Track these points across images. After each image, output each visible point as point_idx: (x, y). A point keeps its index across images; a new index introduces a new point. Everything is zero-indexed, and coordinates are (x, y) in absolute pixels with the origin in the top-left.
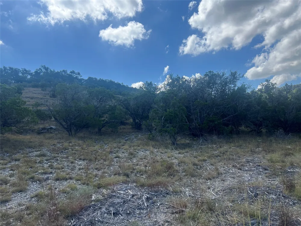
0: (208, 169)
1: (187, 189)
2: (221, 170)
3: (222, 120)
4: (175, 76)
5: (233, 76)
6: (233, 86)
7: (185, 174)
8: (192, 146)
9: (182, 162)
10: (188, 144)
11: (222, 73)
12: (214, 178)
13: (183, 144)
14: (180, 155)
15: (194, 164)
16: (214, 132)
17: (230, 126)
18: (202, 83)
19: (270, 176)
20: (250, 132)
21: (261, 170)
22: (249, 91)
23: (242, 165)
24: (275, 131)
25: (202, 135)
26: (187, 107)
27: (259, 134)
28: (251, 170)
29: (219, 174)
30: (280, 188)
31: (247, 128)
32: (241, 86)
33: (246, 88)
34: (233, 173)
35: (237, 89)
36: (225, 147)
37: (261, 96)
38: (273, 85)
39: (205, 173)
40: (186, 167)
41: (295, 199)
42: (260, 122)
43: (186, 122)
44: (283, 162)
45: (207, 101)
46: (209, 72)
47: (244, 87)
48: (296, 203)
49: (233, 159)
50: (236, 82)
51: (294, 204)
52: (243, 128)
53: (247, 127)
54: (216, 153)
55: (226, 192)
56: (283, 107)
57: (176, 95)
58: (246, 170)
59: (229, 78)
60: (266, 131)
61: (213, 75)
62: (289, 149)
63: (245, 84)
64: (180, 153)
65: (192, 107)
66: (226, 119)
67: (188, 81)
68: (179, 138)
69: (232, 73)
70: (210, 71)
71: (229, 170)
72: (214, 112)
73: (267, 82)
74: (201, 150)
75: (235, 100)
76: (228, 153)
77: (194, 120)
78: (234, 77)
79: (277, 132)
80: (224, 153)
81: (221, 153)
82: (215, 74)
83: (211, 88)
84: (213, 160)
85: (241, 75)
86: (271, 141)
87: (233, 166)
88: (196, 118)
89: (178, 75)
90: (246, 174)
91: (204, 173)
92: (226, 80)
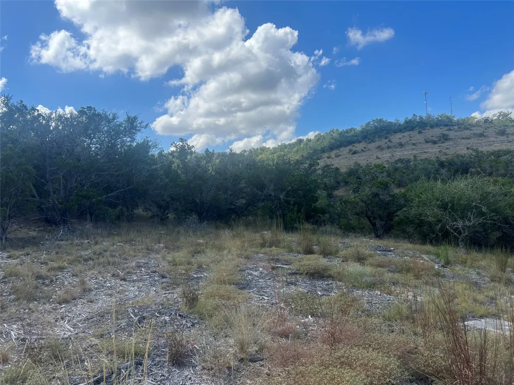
0: (66, 283)
1: (15, 326)
2: (91, 284)
3: (105, 196)
4: (15, 101)
5: (130, 123)
6: (129, 139)
7: (14, 296)
8: (40, 243)
9: (11, 275)
10: (34, 238)
11: (111, 114)
12: (74, 299)
13: (21, 239)
14: (10, 261)
15: (39, 277)
16: (88, 216)
17: (119, 208)
18: (72, 125)
19: (168, 286)
20: (151, 217)
21: (157, 278)
22: (154, 152)
23: (128, 273)
24: (186, 218)
25: (65, 222)
26: (36, 167)
27: (163, 220)
28: (141, 280)
29: (86, 291)
30: (177, 305)
31: (146, 211)
32: (141, 141)
33: (149, 147)
34: (111, 288)
35: (136, 146)
36: (106, 244)
37: (172, 162)
38: (190, 148)
39: (59, 292)
40: (19, 284)
41: (195, 318)
42: (167, 203)
43: (33, 196)
44: (189, 263)
45: (80, 160)
46: (88, 107)
47: (147, 144)
48: (196, 323)
49: (114, 264)
50: (135, 133)
51: (193, 325)
52: (140, 211)
53: (146, 209)
54: (85, 253)
55: (92, 322)
56: (200, 182)
57: (14, 141)
58: (134, 281)
59: (123, 125)
60: (174, 217)
61: (94, 114)
62: (199, 244)
63: (149, 139)
64: (9, 257)
65: (48, 168)
66: (112, 196)
67: (44, 117)
68: (15, 227)
69: (129, 118)
70: (90, 107)
71: (105, 282)
72: (91, 181)
73: (181, 142)
74: (57, 250)
75: (130, 164)
76: (108, 253)
77: (52, 193)
78: (132, 125)
79: (189, 218)
80: (100, 254)
81: (95, 253)
82: (99, 115)
83: (90, 138)
84: (79, 267)
85: (144, 124)
86: (179, 232)
87: (113, 275)
88: (57, 189)
89: (22, 102)
90: (133, 287)
91: (56, 291)
92: (119, 128)
